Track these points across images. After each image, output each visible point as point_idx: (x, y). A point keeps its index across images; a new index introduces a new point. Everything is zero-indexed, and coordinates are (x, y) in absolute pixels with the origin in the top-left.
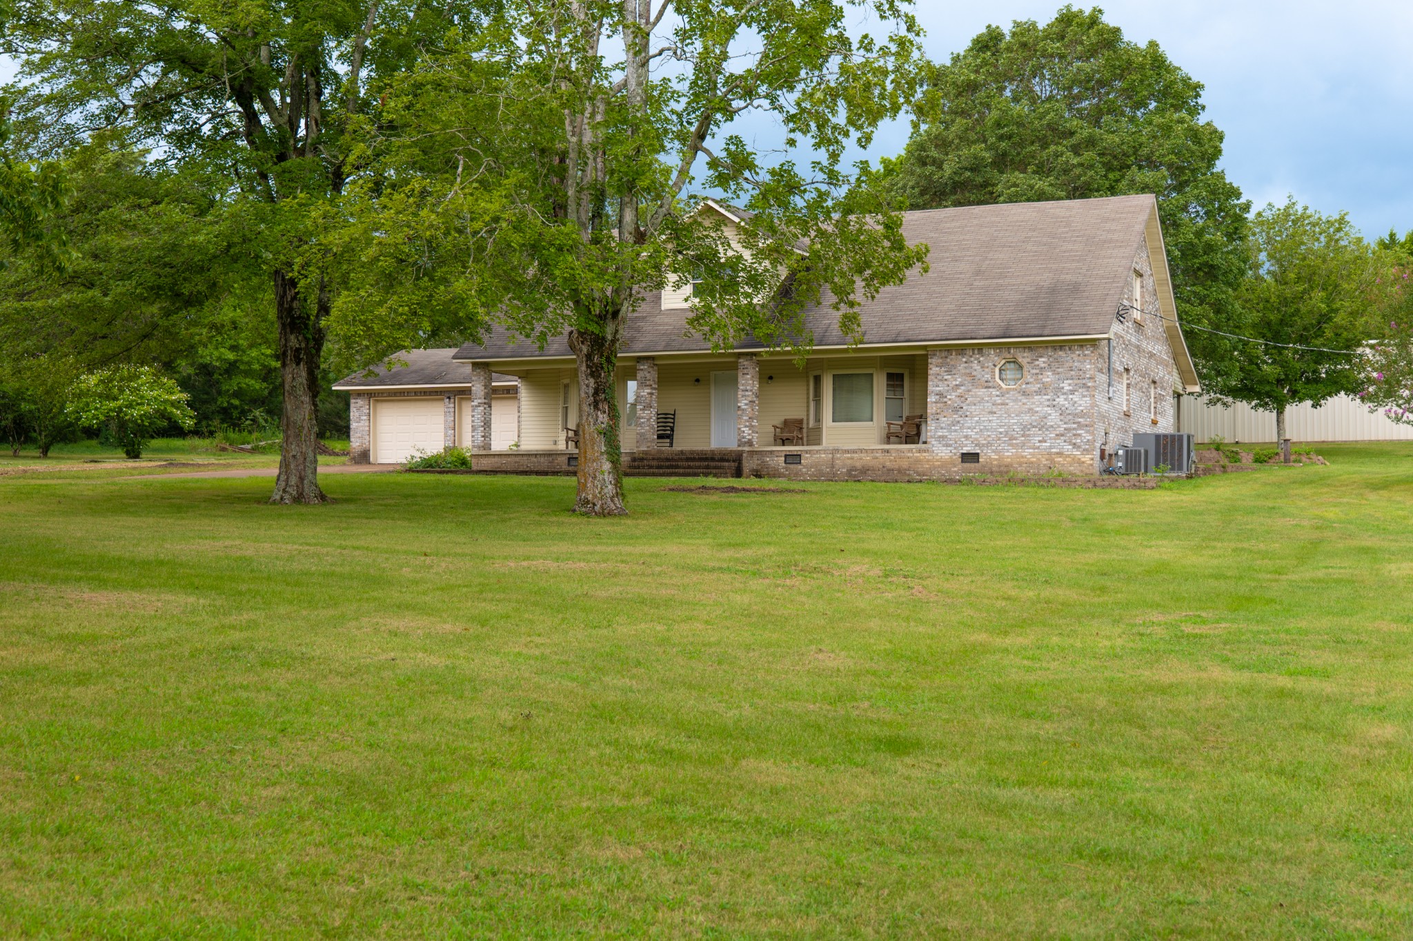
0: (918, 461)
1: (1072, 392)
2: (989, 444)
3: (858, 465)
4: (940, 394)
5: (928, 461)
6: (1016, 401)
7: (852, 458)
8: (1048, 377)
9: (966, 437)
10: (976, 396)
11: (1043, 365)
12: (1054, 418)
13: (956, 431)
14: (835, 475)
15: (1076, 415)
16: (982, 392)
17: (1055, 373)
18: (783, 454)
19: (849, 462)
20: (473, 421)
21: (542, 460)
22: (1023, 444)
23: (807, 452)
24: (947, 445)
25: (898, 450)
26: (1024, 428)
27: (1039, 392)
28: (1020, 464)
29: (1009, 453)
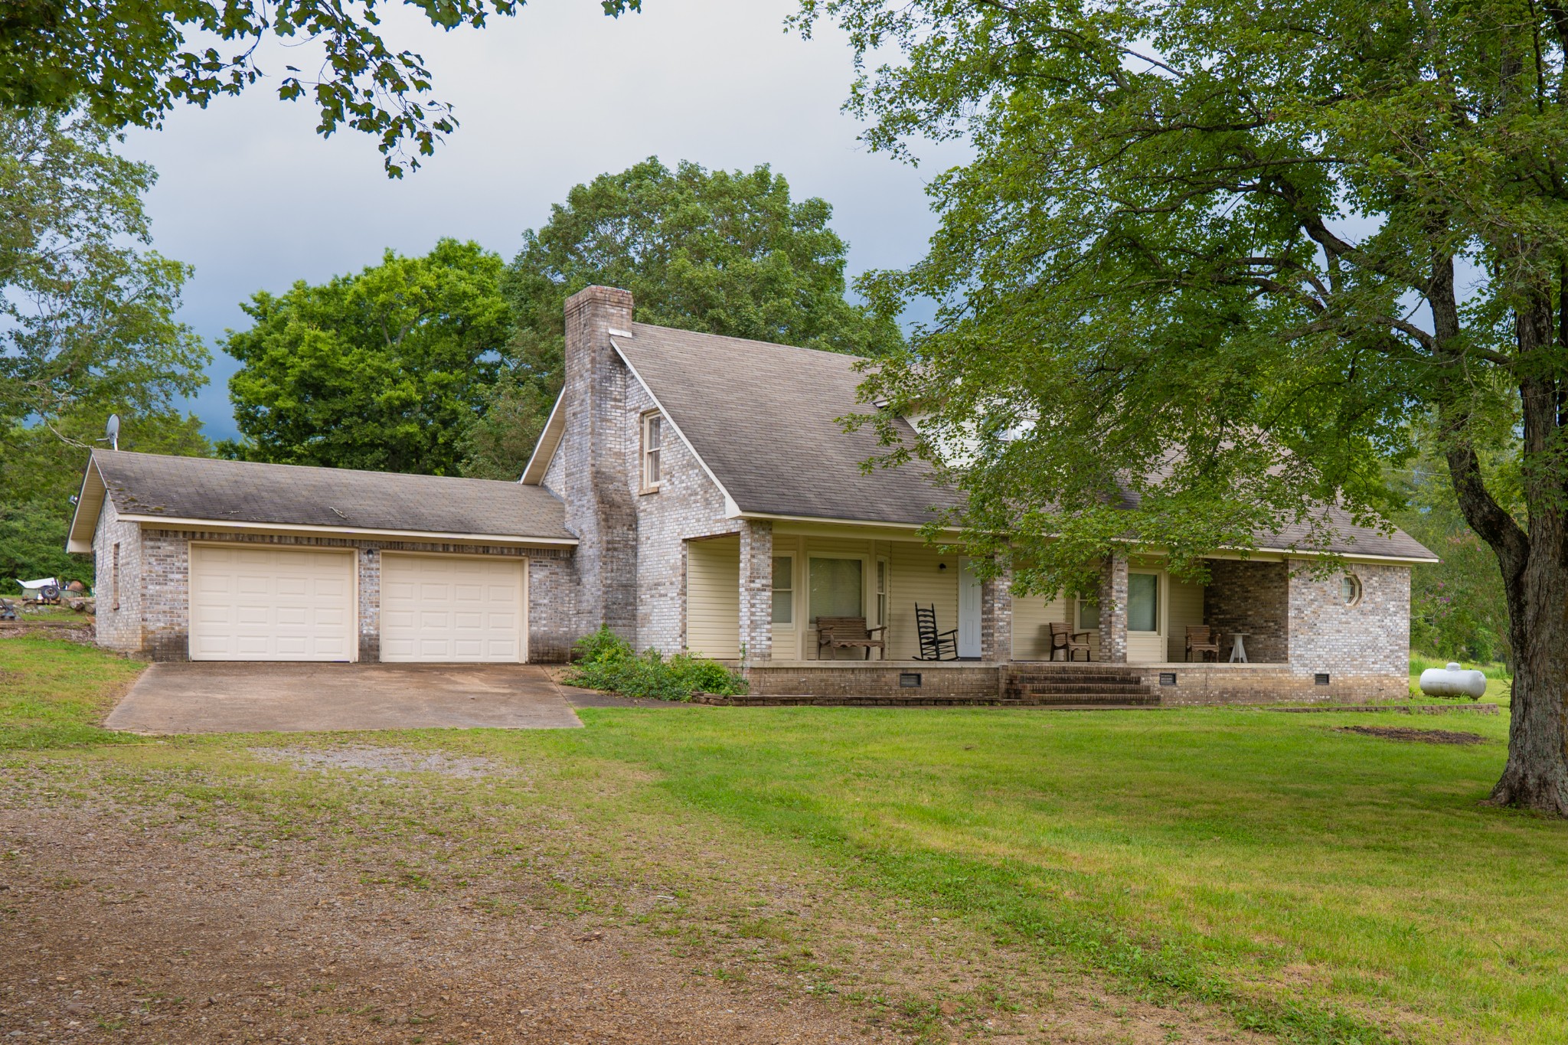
0: (1280, 682)
1: (1395, 613)
2: (1336, 666)
3: (1230, 686)
4: (1298, 609)
5: (1289, 682)
6: (1356, 620)
7: (1224, 679)
8: (1379, 597)
9: (1319, 656)
10: (1326, 613)
11: (1375, 584)
12: (1383, 641)
13: (1311, 650)
14: (1208, 698)
15: (1397, 637)
16: (1330, 608)
17: (1384, 594)
18: (1159, 672)
19: (1221, 683)
20: (753, 614)
21: (862, 677)
22: (1361, 666)
23: (1182, 670)
24: (1305, 665)
25: (1264, 670)
26: (1362, 650)
27: (1373, 612)
28: (1359, 686)
29: (1352, 673)
